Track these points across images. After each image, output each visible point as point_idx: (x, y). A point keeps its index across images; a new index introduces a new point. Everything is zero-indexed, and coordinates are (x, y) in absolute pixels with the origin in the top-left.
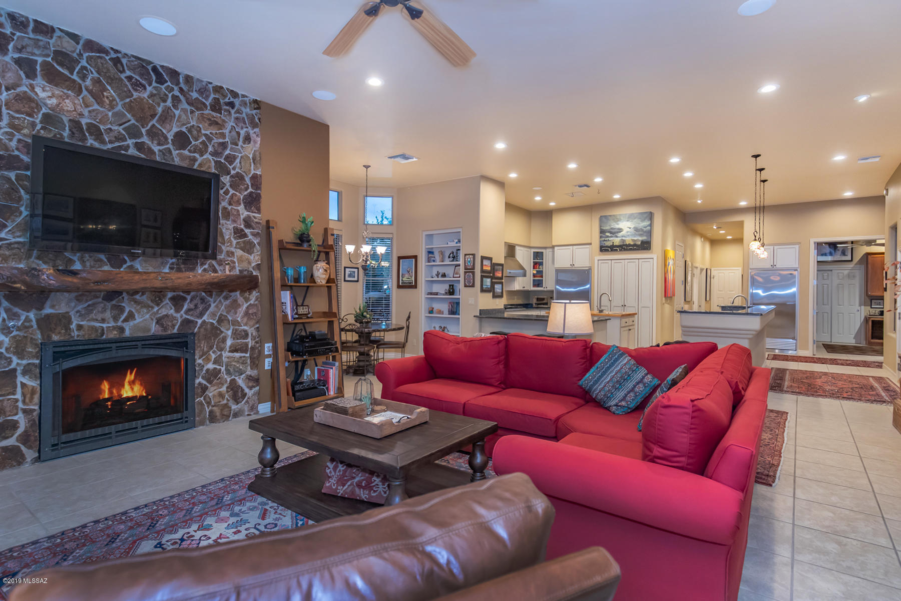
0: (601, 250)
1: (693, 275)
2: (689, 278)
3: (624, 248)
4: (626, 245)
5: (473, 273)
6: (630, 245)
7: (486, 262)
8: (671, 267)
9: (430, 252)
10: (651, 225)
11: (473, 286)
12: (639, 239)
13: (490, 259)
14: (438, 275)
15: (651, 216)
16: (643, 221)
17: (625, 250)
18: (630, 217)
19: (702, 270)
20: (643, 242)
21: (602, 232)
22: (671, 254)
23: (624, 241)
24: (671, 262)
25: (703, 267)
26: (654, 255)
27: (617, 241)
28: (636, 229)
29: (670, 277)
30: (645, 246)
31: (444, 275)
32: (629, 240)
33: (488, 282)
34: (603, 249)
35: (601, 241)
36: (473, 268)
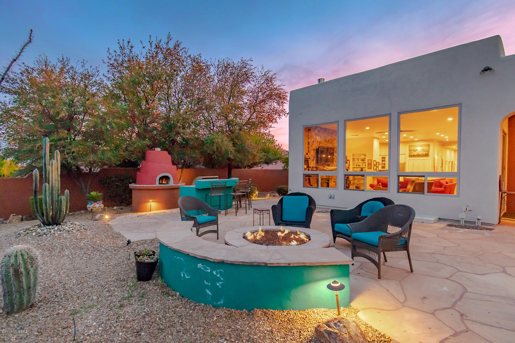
0: (409, 156)
1: (446, 164)
2: (444, 165)
3: (418, 156)
4: (419, 155)
5: (371, 165)
6: (421, 155)
7: (375, 162)
8: (436, 162)
9: (354, 159)
10: (429, 148)
11: (371, 168)
12: (424, 153)
13: (376, 161)
14: (356, 166)
15: (429, 145)
16: (426, 147)
17: (419, 156)
18: (421, 146)
19: (450, 162)
20: (425, 154)
21: (410, 150)
22: (436, 157)
23: (418, 153)
24: (436, 160)
25: (450, 161)
26: (430, 158)
27: (416, 154)
28: (423, 150)
29: (436, 165)
30: (427, 155)
31: (359, 166)
32: (420, 153)
33: (375, 167)
34: (410, 156)
35: (409, 154)
36: (371, 163)
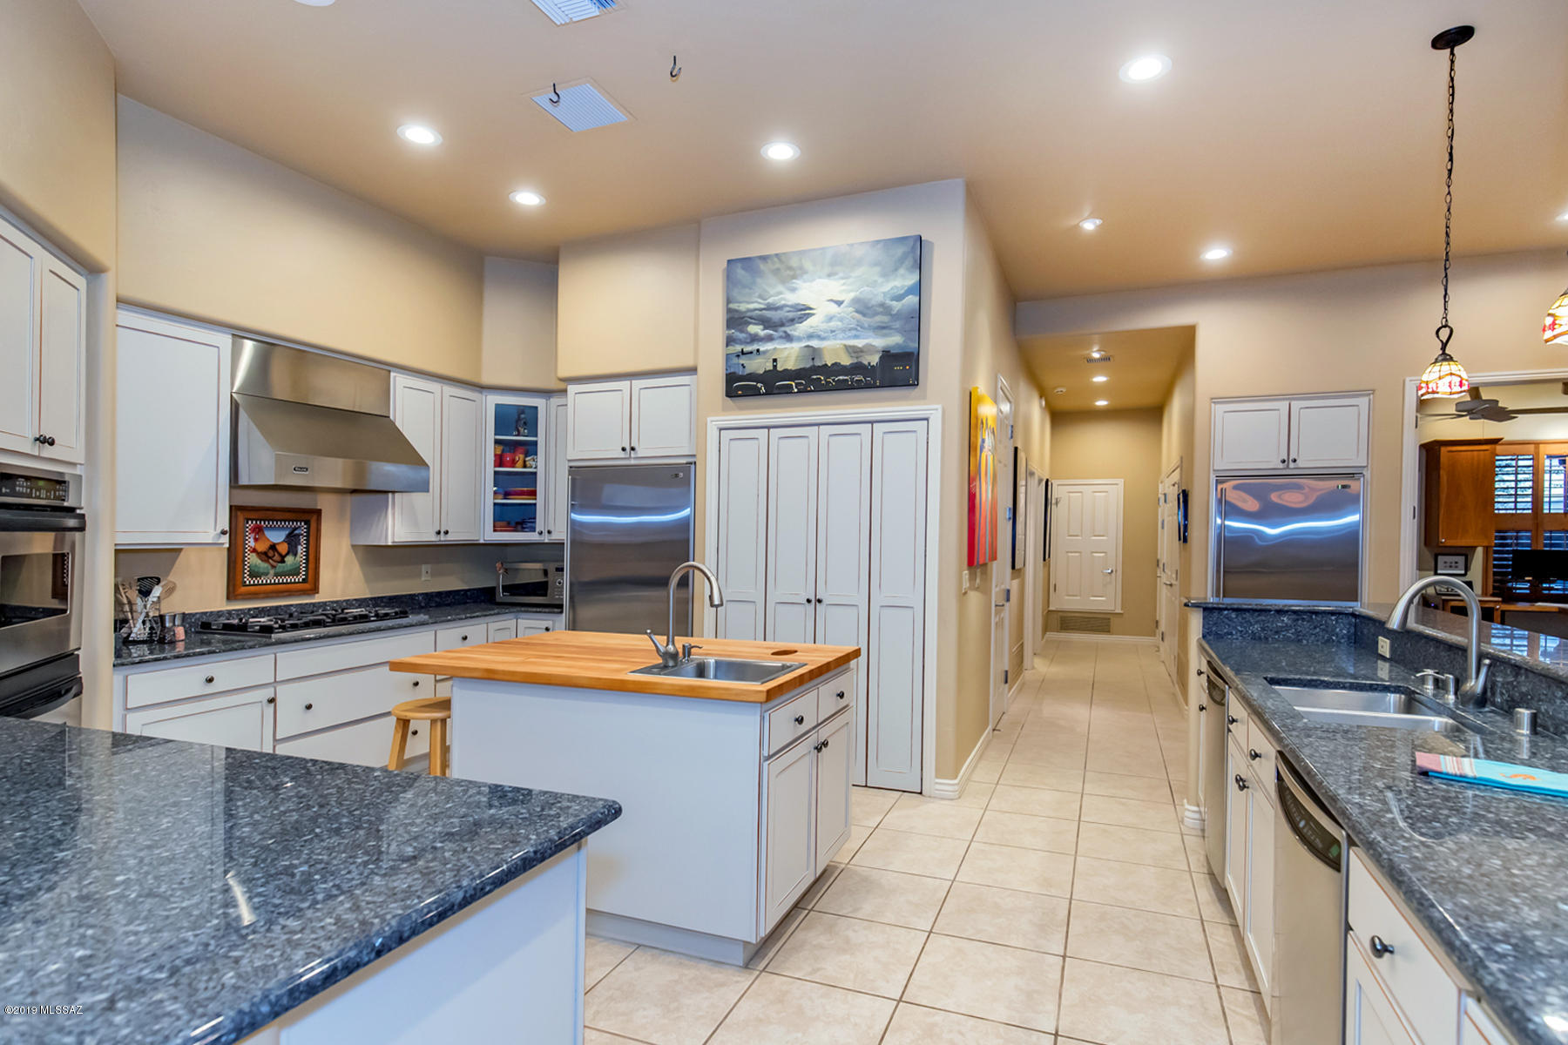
0: (731, 393)
1: (1027, 493)
2: (1022, 502)
3: (816, 379)
4: (824, 369)
6: (837, 368)
8: (987, 455)
10: (920, 287)
15: (919, 254)
17: (820, 386)
19: (1040, 481)
20: (888, 356)
22: (987, 411)
23: (814, 353)
24: (989, 440)
25: (1041, 475)
26: (931, 407)
27: (788, 354)
30: (898, 370)
32: (834, 351)
34: (740, 386)
35: (729, 357)
